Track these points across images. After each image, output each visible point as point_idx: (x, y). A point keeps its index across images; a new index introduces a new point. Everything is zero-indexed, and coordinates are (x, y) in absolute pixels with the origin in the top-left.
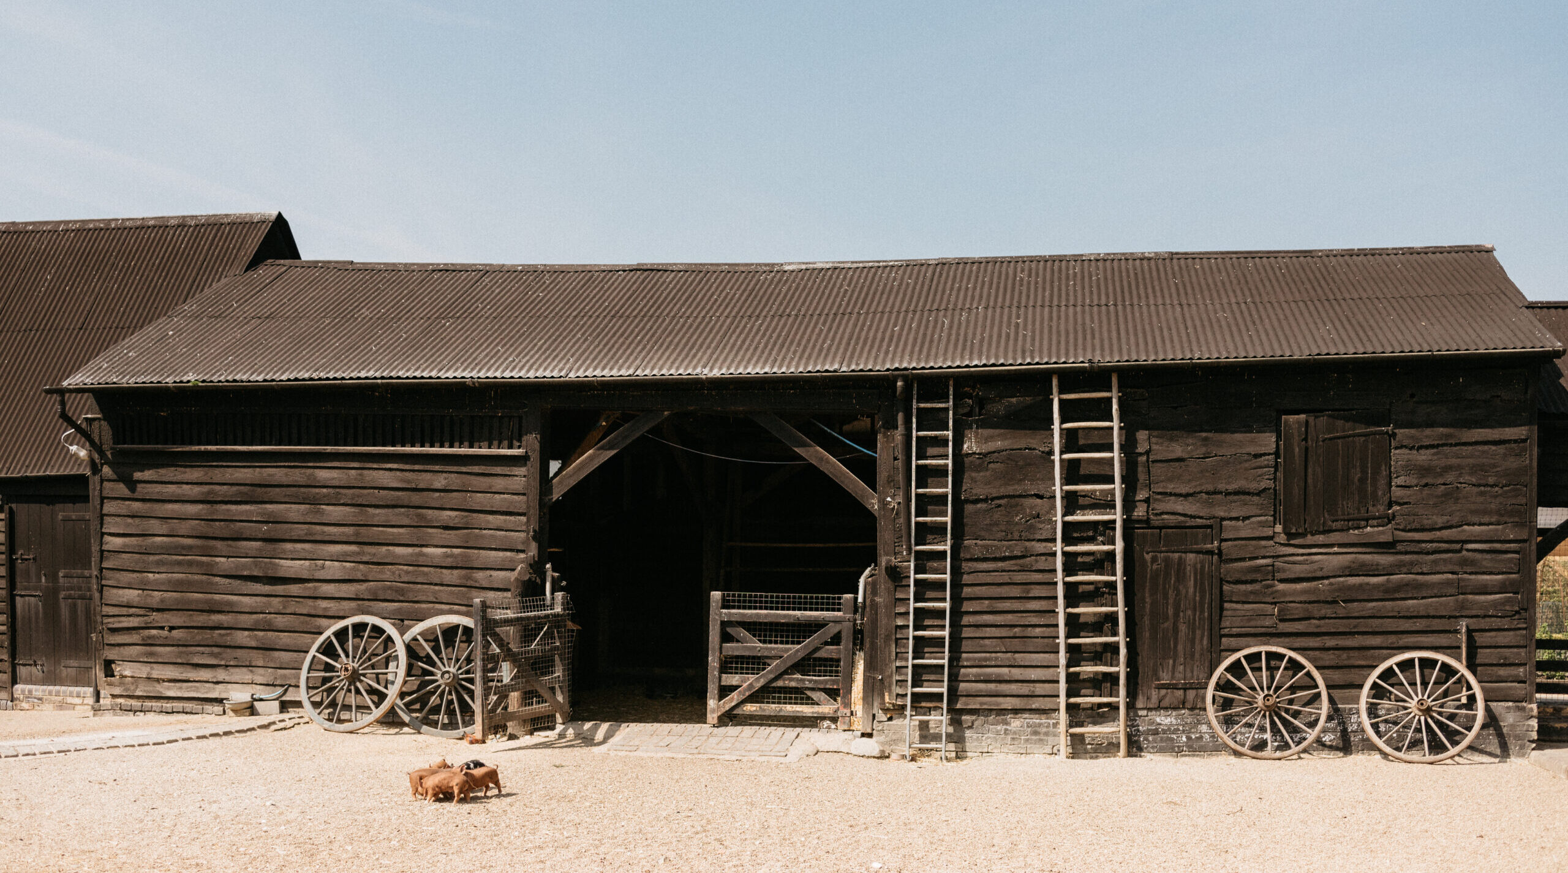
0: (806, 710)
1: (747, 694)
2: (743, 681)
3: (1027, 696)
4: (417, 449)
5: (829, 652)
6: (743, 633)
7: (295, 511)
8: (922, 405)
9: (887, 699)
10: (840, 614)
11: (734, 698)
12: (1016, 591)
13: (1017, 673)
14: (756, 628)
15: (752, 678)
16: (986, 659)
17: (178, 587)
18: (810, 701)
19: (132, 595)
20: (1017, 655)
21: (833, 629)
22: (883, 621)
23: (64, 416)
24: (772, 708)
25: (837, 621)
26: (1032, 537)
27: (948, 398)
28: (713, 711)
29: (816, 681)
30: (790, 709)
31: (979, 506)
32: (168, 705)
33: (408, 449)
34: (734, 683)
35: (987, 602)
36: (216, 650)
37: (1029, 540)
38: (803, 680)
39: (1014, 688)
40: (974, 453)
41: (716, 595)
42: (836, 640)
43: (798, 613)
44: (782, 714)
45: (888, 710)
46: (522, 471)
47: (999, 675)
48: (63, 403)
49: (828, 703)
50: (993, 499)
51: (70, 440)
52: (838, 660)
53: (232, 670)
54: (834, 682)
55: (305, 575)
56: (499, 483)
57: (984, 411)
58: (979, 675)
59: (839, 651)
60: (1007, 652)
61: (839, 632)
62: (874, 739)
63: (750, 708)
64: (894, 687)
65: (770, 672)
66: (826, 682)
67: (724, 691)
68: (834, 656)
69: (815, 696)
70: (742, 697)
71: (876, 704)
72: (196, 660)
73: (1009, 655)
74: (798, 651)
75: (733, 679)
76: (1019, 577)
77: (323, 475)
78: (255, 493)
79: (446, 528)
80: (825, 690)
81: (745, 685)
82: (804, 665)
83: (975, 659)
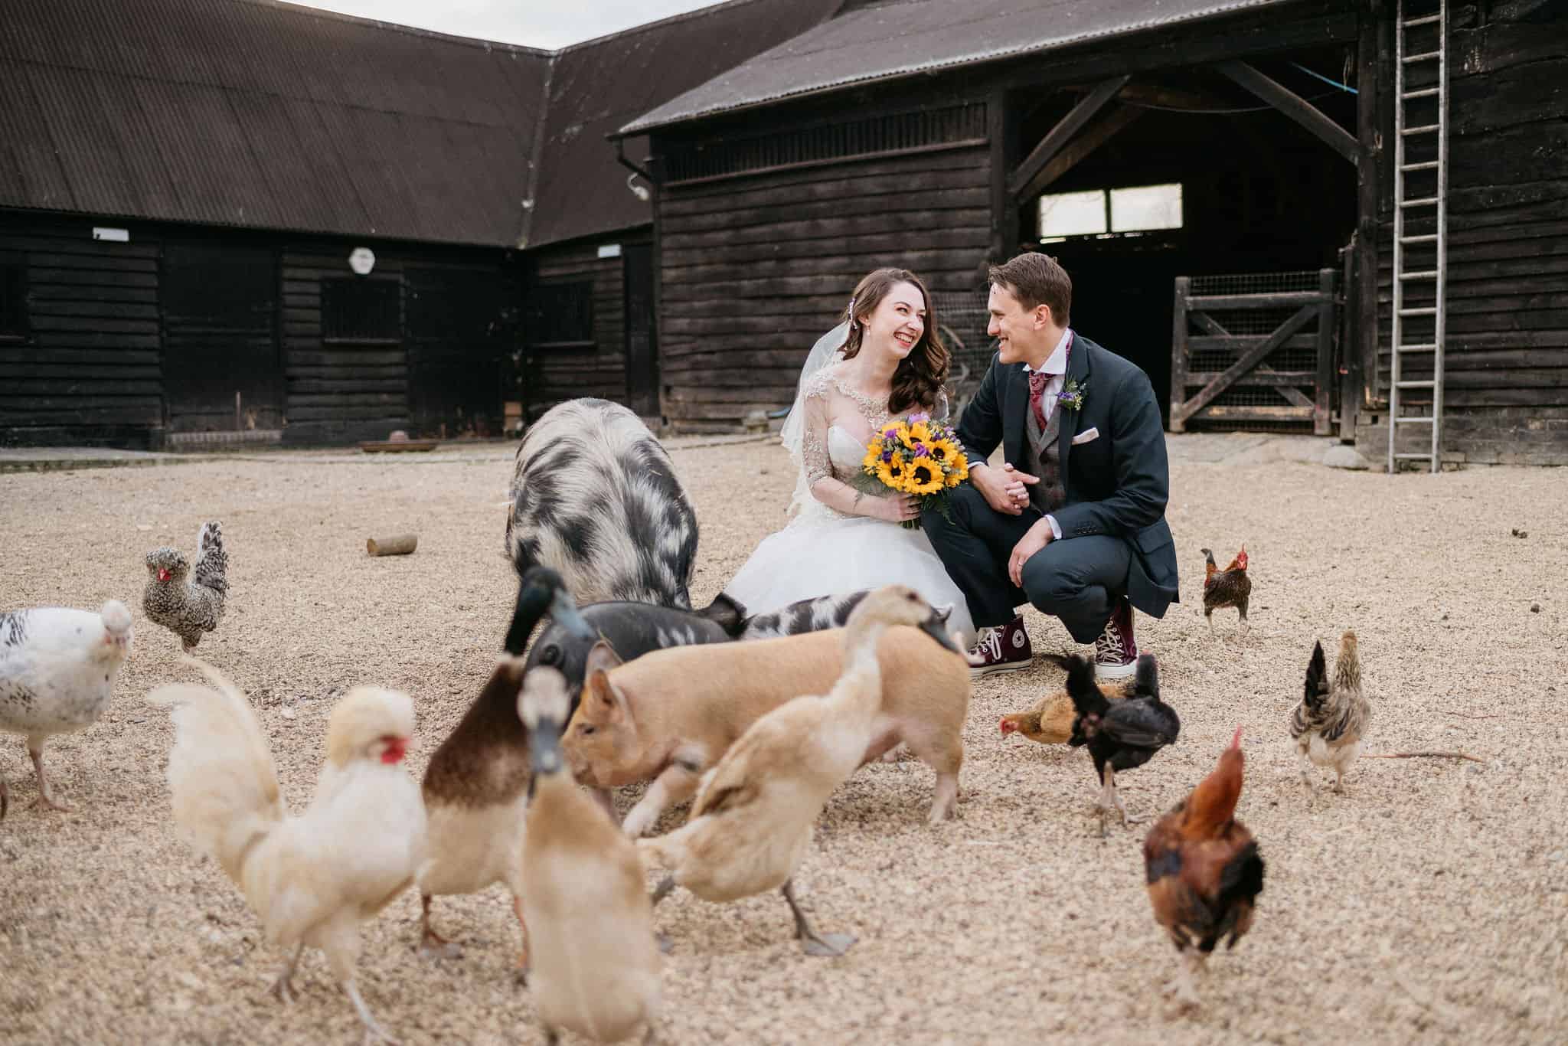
0: (1278, 412)
1: (1213, 395)
2: (1209, 379)
3: (1550, 388)
4: (896, 151)
5: (1306, 340)
6: (1212, 323)
7: (799, 227)
8: (1409, 23)
9: (1368, 397)
10: (1315, 294)
11: (1200, 399)
12: (1535, 250)
13: (1535, 357)
14: (1226, 317)
15: (1218, 376)
16: (1494, 341)
17: (716, 312)
18: (1284, 402)
19: (682, 323)
20: (1535, 334)
21: (1309, 313)
22: (1366, 299)
23: (622, 160)
24: (1241, 411)
25: (1312, 303)
26: (1555, 174)
27: (1439, 9)
28: (1177, 416)
29: (1289, 378)
30: (1260, 411)
31: (1485, 141)
32: (709, 427)
33: (888, 152)
34: (1200, 383)
35: (1495, 266)
36: (743, 371)
37: (1553, 179)
38: (1275, 377)
39: (1532, 377)
40: (1478, 73)
41: (1182, 281)
42: (1311, 326)
43: (1269, 296)
44: (1251, 418)
45: (1371, 409)
46: (986, 161)
47: (1510, 361)
48: (620, 148)
49: (1305, 404)
50: (1503, 129)
51: (635, 183)
52: (1315, 351)
53: (755, 390)
54: (1310, 378)
55: (807, 291)
56: (967, 177)
57: (1491, 17)
58: (1485, 362)
59: (1316, 339)
60: (1521, 330)
61: (1316, 317)
62: (1358, 447)
63: (1216, 412)
64: (1376, 380)
65: (1239, 368)
66: (1301, 377)
67: (1191, 392)
68: (1310, 345)
69: (1290, 396)
70: (1208, 399)
71: (1357, 405)
72: (729, 382)
73: (1525, 334)
74: (1269, 341)
75: (1200, 379)
76: (1537, 231)
77: (821, 189)
78: (769, 214)
79: (920, 230)
80: (1300, 388)
81: (1211, 385)
82: (1276, 358)
83: (1478, 341)
